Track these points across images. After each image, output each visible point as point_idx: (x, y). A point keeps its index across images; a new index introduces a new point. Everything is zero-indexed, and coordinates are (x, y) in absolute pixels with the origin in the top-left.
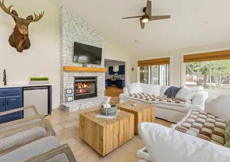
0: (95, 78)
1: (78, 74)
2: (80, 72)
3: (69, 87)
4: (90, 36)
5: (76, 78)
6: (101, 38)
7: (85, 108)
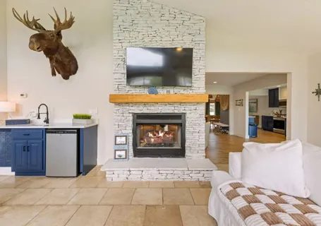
0: (179, 116)
1: (141, 108)
2: (145, 104)
3: (124, 131)
4: (167, 29)
5: (138, 117)
6: (196, 27)
7: (139, 180)
